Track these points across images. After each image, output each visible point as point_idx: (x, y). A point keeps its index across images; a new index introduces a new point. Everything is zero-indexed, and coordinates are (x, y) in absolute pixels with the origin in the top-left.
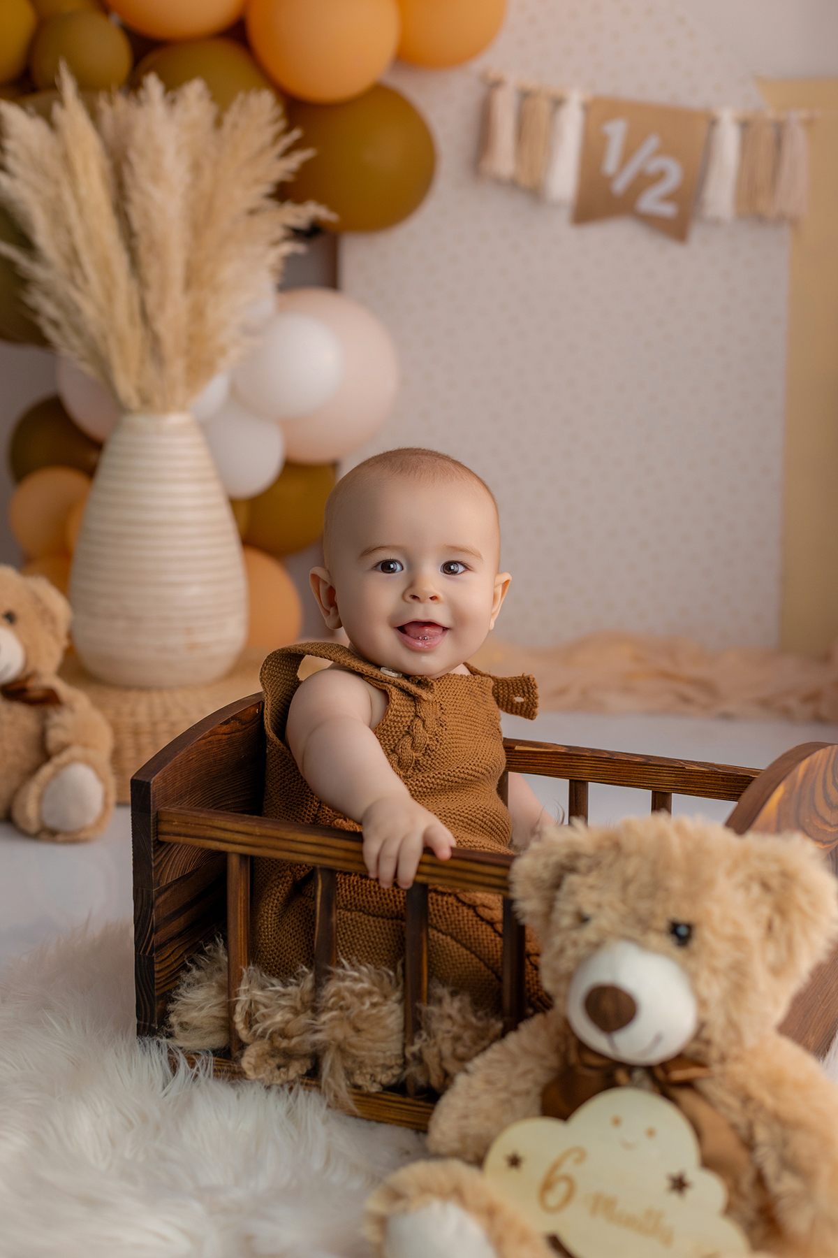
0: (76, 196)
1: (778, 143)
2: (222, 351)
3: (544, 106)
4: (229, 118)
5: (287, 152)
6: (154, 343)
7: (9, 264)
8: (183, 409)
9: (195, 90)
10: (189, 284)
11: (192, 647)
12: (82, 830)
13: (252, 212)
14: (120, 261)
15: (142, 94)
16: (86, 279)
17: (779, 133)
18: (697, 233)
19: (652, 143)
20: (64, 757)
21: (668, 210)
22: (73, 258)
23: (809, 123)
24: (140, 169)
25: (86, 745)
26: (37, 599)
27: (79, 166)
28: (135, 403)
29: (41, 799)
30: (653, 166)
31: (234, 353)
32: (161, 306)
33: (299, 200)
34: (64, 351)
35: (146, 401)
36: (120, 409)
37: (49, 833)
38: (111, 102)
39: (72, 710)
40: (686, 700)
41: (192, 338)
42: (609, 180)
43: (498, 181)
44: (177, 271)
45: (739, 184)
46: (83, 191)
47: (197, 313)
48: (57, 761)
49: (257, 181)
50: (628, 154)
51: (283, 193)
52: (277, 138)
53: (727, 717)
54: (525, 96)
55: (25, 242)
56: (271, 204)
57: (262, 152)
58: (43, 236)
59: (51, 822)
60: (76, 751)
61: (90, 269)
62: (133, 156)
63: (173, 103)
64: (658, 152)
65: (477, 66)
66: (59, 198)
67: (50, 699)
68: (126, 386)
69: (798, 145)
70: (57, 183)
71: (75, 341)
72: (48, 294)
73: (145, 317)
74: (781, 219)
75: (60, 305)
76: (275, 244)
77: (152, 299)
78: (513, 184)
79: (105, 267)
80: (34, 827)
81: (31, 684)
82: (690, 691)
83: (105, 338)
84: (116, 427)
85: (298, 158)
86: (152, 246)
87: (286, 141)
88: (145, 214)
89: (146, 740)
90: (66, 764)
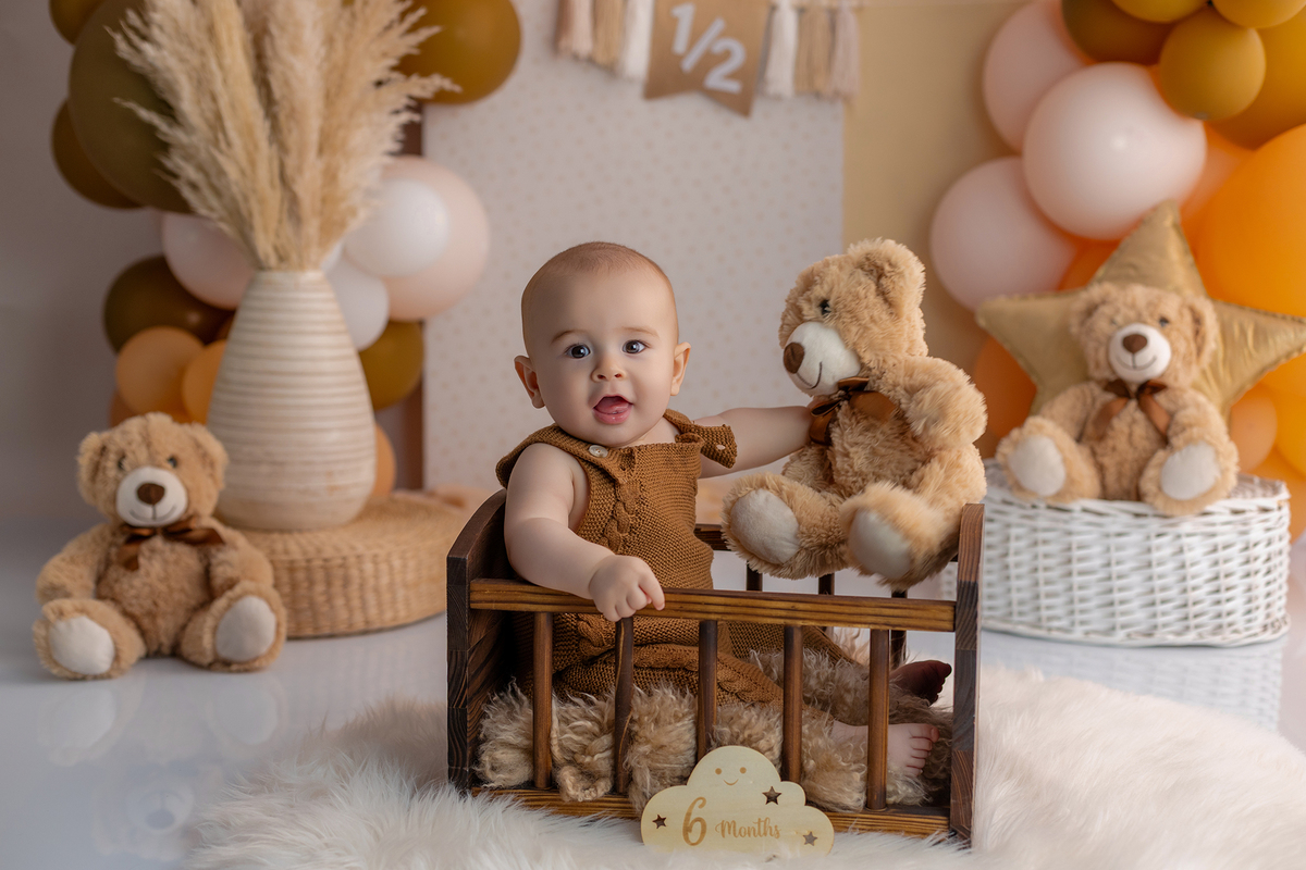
0: (221, 66)
1: (833, 27)
2: (353, 212)
5: (414, 29)
6: (292, 203)
7: (151, 129)
8: (316, 266)
10: (321, 151)
11: (333, 489)
12: (255, 659)
13: (379, 84)
14: (261, 128)
16: (229, 144)
17: (833, 14)
18: (759, 107)
19: (718, 26)
20: (238, 590)
21: (733, 87)
22: (217, 122)
23: (859, 10)
24: (280, 42)
25: (252, 579)
26: (198, 445)
27: (223, 36)
28: (273, 261)
29: (215, 630)
30: (719, 47)
31: (363, 214)
32: (300, 169)
33: (425, 73)
34: (203, 211)
35: (283, 259)
36: (259, 266)
37: (222, 664)
39: (235, 548)
41: (324, 200)
42: (680, 58)
43: (576, 57)
44: (313, 138)
45: (797, 64)
46: (227, 61)
47: (330, 176)
48: (230, 594)
49: (385, 55)
50: (695, 37)
51: (407, 66)
52: (403, 15)
55: (168, 110)
56: (396, 75)
57: (389, 28)
58: (187, 104)
59: (225, 653)
60: (245, 584)
61: (233, 135)
62: (274, 29)
64: (723, 35)
66: (204, 66)
67: (212, 538)
68: (264, 244)
69: (850, 28)
70: (202, 53)
71: (214, 202)
72: (188, 158)
73: (284, 180)
74: (836, 96)
75: (200, 168)
76: (397, 112)
77: (291, 162)
78: (591, 60)
79: (247, 132)
80: (208, 659)
81: (193, 524)
83: (246, 199)
84: (252, 283)
85: (424, 34)
86: (292, 113)
87: (412, 18)
88: (287, 83)
89: (301, 576)
90: (239, 597)
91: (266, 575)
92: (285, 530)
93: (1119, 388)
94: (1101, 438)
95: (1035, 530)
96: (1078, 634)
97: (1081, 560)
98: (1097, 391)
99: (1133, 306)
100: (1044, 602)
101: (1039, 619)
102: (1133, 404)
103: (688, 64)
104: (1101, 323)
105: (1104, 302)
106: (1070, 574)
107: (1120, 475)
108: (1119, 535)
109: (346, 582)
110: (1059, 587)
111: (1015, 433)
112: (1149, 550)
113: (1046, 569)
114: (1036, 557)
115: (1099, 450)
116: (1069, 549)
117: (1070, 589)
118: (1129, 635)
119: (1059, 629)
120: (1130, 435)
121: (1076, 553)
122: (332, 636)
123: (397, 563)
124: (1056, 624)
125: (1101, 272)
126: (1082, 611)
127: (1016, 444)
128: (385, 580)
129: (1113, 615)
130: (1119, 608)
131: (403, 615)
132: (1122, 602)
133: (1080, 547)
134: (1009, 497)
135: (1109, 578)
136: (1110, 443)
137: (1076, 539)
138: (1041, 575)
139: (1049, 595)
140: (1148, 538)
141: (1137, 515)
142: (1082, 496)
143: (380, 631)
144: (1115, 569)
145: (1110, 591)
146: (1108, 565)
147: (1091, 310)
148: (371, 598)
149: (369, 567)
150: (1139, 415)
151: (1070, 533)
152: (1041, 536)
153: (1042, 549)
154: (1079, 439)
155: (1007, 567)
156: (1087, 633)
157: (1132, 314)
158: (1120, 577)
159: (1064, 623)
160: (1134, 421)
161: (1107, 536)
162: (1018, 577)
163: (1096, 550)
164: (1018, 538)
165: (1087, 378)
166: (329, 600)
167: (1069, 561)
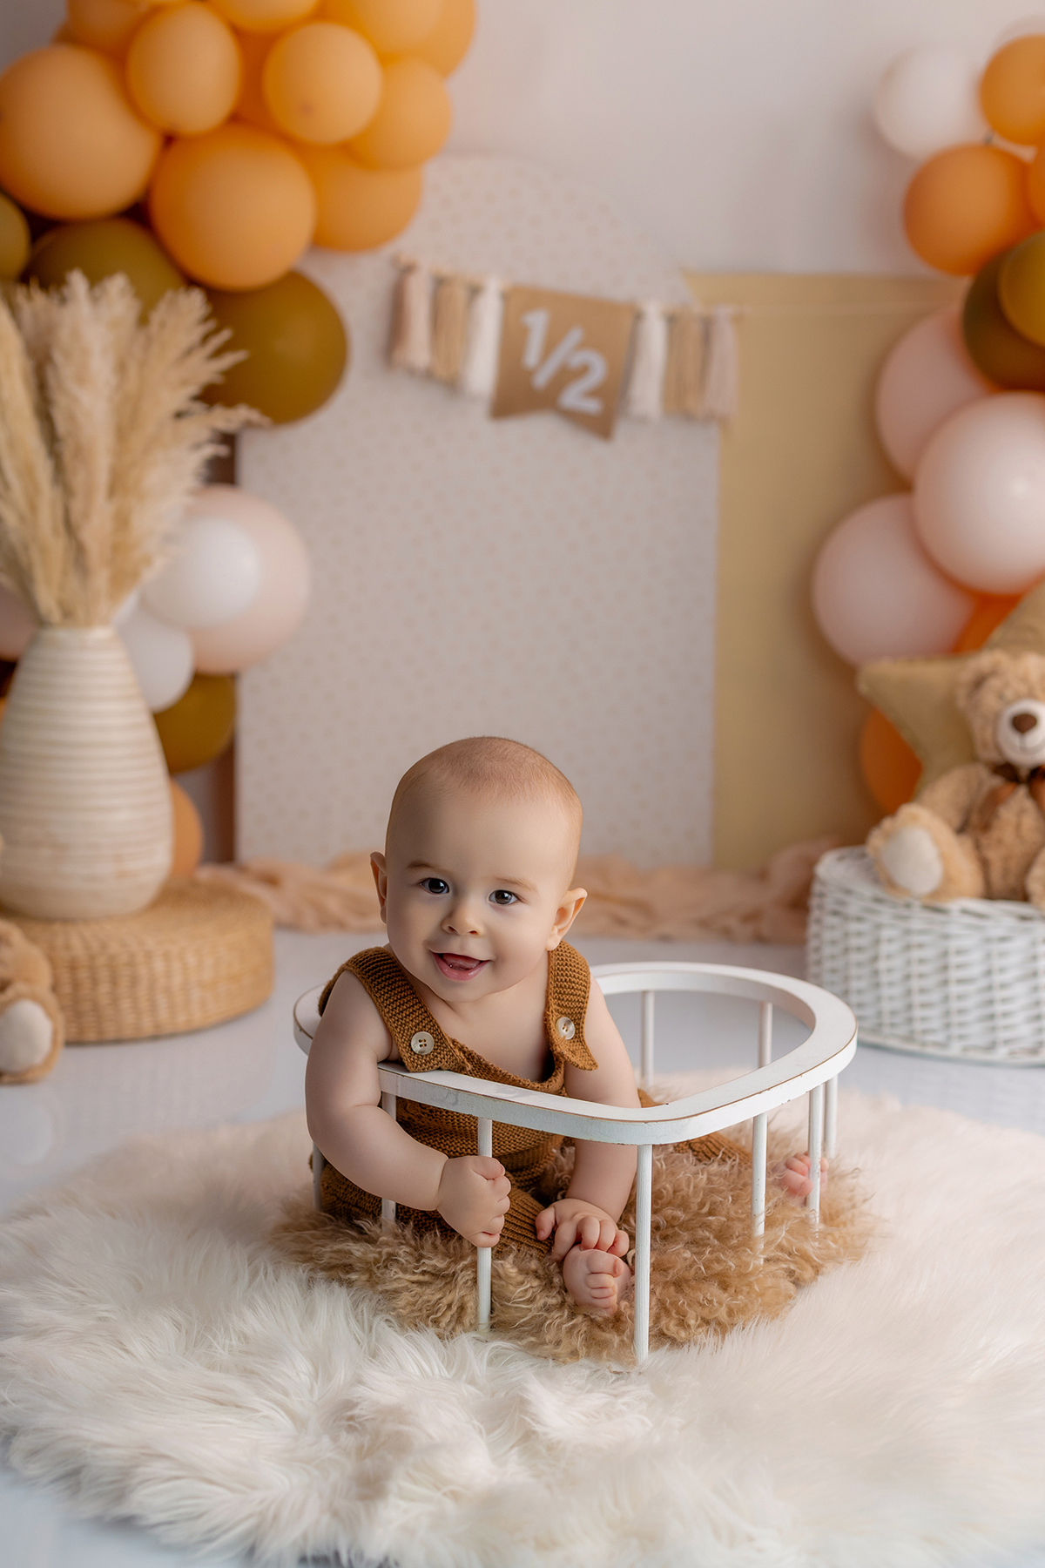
1: (707, 339)
2: (147, 561)
3: (460, 294)
4: (156, 317)
5: (218, 353)
6: (78, 554)
8: (105, 622)
9: (117, 285)
10: (112, 491)
11: (122, 874)
12: (30, 1070)
13: (179, 415)
14: (42, 467)
15: (66, 291)
16: (7, 485)
17: (707, 329)
18: (622, 430)
19: (575, 336)
20: (10, 993)
21: (592, 406)
23: (738, 320)
24: (64, 372)
25: (28, 980)
28: (56, 616)
30: (577, 360)
31: (159, 563)
32: (87, 514)
33: (230, 403)
35: (68, 614)
36: (40, 622)
38: (29, 297)
40: (621, 922)
41: (116, 548)
42: (530, 374)
43: (411, 372)
44: (102, 478)
45: (666, 383)
47: (122, 521)
49: (184, 383)
50: (549, 347)
51: (210, 396)
52: (205, 339)
53: (665, 939)
54: (440, 283)
56: (198, 407)
57: (189, 352)
60: (19, 987)
61: (12, 476)
62: (58, 357)
63: (95, 300)
64: (582, 345)
65: (388, 250)
68: (46, 598)
69: (727, 342)
73: (69, 527)
74: (710, 418)
76: (197, 446)
77: (77, 506)
78: (429, 376)
79: (28, 473)
82: (624, 913)
83: (26, 548)
84: (34, 641)
85: (229, 360)
86: (79, 451)
87: (216, 342)
88: (72, 418)
89: (83, 975)
90: (11, 1002)
91: (43, 975)
92: (67, 921)
93: (1008, 772)
94: (986, 827)
95: (908, 932)
96: (955, 1049)
97: (960, 966)
98: (983, 773)
99: (1024, 679)
100: (918, 1013)
101: (912, 1032)
102: (1022, 791)
103: (541, 379)
104: (989, 699)
105: (994, 673)
106: (945, 983)
107: (1006, 872)
108: (1003, 939)
109: (134, 981)
110: (935, 997)
111: (887, 824)
112: (1034, 958)
113: (921, 976)
114: (909, 962)
115: (984, 841)
116: (945, 954)
117: (946, 999)
118: (1012, 1053)
119: (937, 1044)
120: (1018, 827)
121: (954, 960)
122: (118, 1042)
123: (191, 960)
124: (930, 1038)
125: (997, 634)
126: (961, 1024)
127: (888, 836)
128: (177, 980)
129: (993, 1029)
130: (1001, 1022)
131: (198, 1018)
132: (1005, 1015)
133: (959, 952)
134: (879, 892)
135: (989, 988)
136: (995, 834)
137: (953, 945)
138: (915, 984)
139: (924, 1006)
140: (1034, 944)
141: (1024, 918)
142: (961, 895)
143: (173, 1035)
144: (998, 978)
145: (990, 1002)
146: (989, 973)
147: (979, 682)
148: (162, 1001)
149: (159, 965)
150: (1029, 804)
151: (946, 937)
152: (916, 939)
153: (916, 954)
154: (961, 830)
155: (876, 973)
156: (965, 1049)
157: (1023, 689)
158: (1003, 986)
159: (940, 1037)
160: (1022, 812)
161: (988, 940)
162: (891, 984)
163: (976, 956)
164: (890, 940)
165: (973, 758)
166: (115, 1001)
167: (945, 968)
